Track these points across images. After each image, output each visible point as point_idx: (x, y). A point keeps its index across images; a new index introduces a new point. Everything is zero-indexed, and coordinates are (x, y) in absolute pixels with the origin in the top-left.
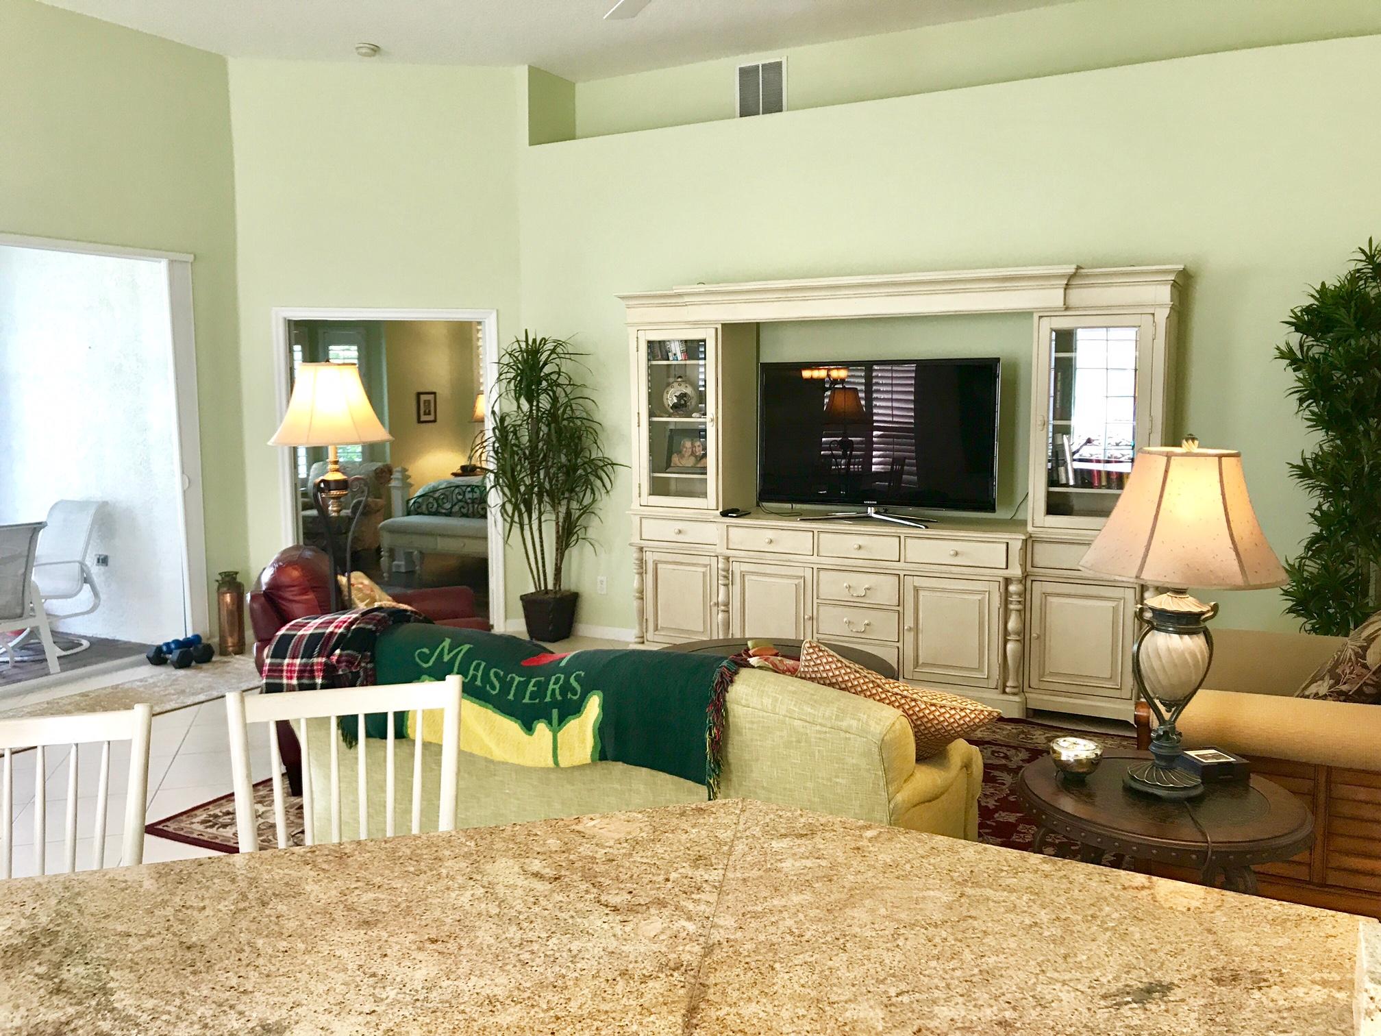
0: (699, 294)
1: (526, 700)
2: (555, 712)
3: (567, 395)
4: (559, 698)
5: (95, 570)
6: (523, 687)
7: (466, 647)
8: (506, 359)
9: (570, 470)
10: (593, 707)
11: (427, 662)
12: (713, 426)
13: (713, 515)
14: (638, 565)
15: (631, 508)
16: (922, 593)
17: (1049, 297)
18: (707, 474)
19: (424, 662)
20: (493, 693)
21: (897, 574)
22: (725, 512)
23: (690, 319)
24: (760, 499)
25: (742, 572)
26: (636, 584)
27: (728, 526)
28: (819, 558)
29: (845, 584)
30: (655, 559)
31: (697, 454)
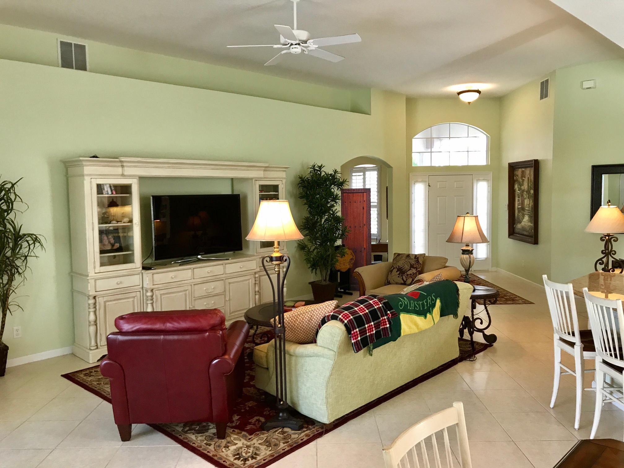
1: (425, 308)
2: (431, 308)
4: (431, 304)
6: (423, 304)
10: (438, 303)
12: (137, 227)
13: (139, 271)
14: (92, 306)
15: (88, 276)
16: (231, 285)
17: (260, 174)
18: (133, 251)
19: (401, 307)
20: (417, 309)
21: (223, 280)
22: (144, 268)
23: (125, 173)
24: (156, 259)
25: (161, 294)
26: (92, 317)
27: (153, 274)
28: (194, 280)
29: (205, 289)
30: (105, 300)
31: (111, 242)
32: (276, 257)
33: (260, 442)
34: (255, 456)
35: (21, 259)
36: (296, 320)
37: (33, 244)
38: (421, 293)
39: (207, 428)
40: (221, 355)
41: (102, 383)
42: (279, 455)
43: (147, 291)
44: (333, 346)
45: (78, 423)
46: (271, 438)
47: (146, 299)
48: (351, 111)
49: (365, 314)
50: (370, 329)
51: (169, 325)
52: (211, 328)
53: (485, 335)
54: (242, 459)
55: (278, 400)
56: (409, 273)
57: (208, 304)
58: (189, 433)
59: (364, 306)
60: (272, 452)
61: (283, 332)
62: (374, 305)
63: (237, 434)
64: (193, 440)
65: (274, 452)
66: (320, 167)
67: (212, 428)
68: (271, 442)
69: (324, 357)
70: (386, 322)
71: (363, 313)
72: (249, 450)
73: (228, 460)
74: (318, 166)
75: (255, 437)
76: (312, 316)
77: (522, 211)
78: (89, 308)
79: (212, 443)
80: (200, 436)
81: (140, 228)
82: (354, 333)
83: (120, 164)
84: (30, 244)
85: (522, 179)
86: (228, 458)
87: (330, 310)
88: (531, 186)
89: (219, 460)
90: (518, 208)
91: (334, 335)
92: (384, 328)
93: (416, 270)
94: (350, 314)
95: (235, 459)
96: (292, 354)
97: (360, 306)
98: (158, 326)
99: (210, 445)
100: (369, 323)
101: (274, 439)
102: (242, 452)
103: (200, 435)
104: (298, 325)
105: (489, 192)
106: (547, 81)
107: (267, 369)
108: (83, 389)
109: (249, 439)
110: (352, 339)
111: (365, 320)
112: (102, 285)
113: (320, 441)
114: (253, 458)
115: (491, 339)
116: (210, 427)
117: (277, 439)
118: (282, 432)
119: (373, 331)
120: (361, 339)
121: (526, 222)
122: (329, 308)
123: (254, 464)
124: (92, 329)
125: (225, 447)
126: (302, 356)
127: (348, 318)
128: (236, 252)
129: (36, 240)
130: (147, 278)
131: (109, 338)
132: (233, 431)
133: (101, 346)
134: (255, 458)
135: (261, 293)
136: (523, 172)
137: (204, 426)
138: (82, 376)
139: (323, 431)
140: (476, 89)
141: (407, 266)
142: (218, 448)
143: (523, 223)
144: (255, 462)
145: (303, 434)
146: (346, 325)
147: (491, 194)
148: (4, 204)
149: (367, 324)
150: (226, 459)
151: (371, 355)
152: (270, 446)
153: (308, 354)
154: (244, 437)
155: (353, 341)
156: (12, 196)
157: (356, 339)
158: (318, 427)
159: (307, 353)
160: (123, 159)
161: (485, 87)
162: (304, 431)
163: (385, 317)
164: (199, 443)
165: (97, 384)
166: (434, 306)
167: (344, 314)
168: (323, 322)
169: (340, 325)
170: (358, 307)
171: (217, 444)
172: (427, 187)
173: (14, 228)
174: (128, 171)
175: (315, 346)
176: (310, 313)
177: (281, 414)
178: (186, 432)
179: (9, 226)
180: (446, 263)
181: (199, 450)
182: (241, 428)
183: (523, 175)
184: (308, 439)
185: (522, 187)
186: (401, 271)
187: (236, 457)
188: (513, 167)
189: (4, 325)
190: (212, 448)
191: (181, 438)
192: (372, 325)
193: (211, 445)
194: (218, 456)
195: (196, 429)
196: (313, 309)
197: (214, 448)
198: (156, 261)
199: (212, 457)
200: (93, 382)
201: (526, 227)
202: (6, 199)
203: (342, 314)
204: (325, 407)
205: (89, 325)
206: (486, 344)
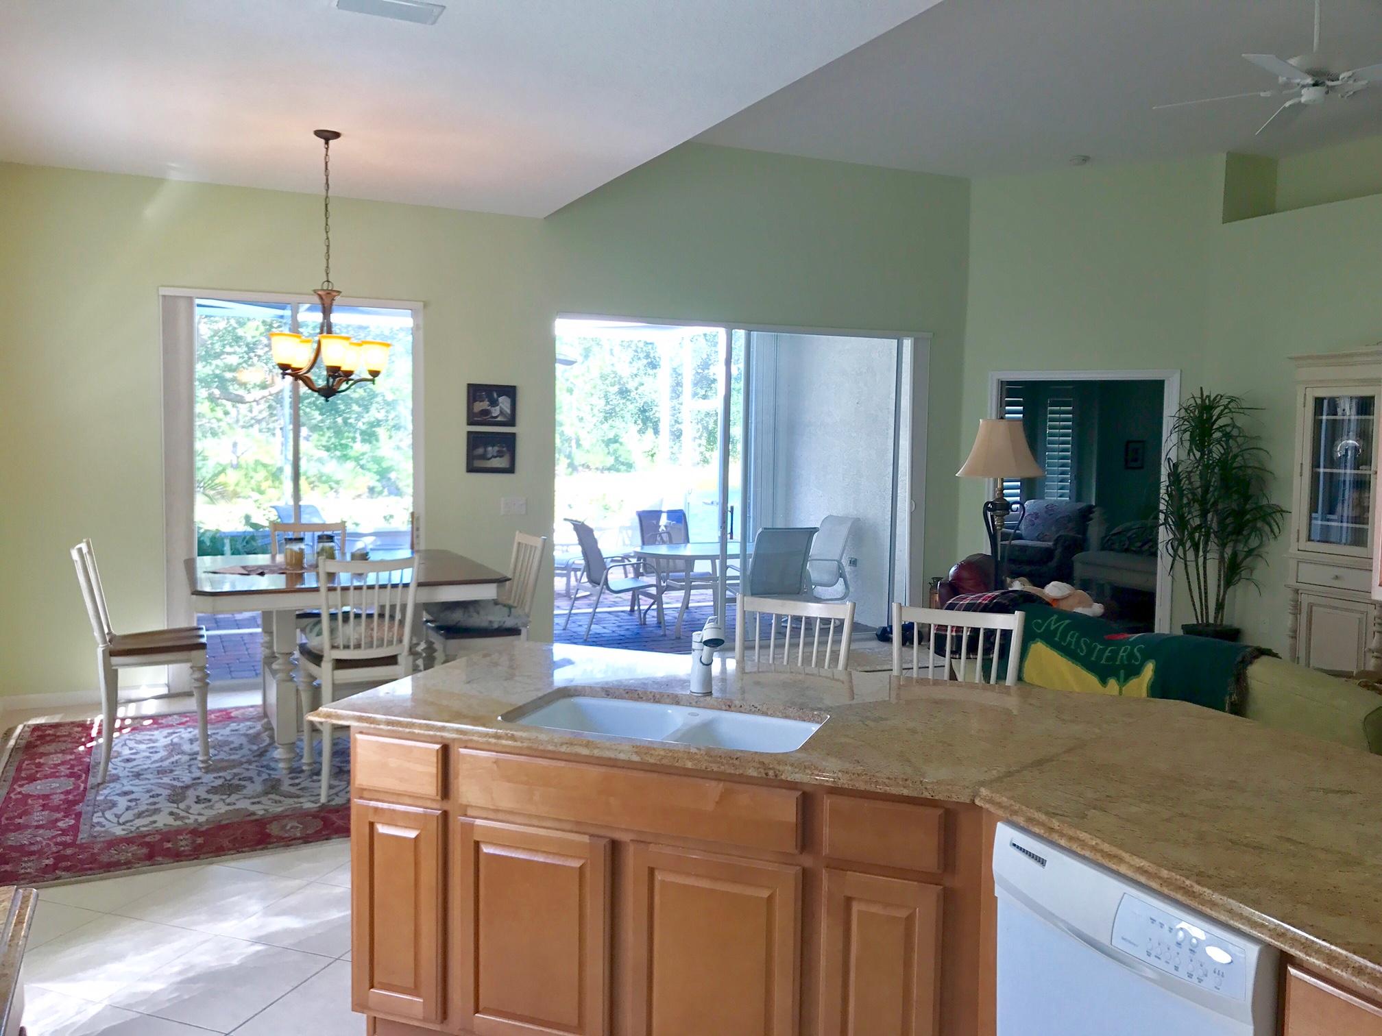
0: (1366, 354)
1: (1103, 662)
2: (1122, 672)
3: (1239, 446)
4: (1126, 663)
5: (848, 569)
6: (1102, 651)
7: (1067, 622)
8: (1183, 413)
9: (1240, 513)
10: (1149, 670)
11: (1040, 629)
14: (1292, 605)
20: (1081, 654)
30: (1310, 601)
166: (1134, 670)
205: (1288, 636)
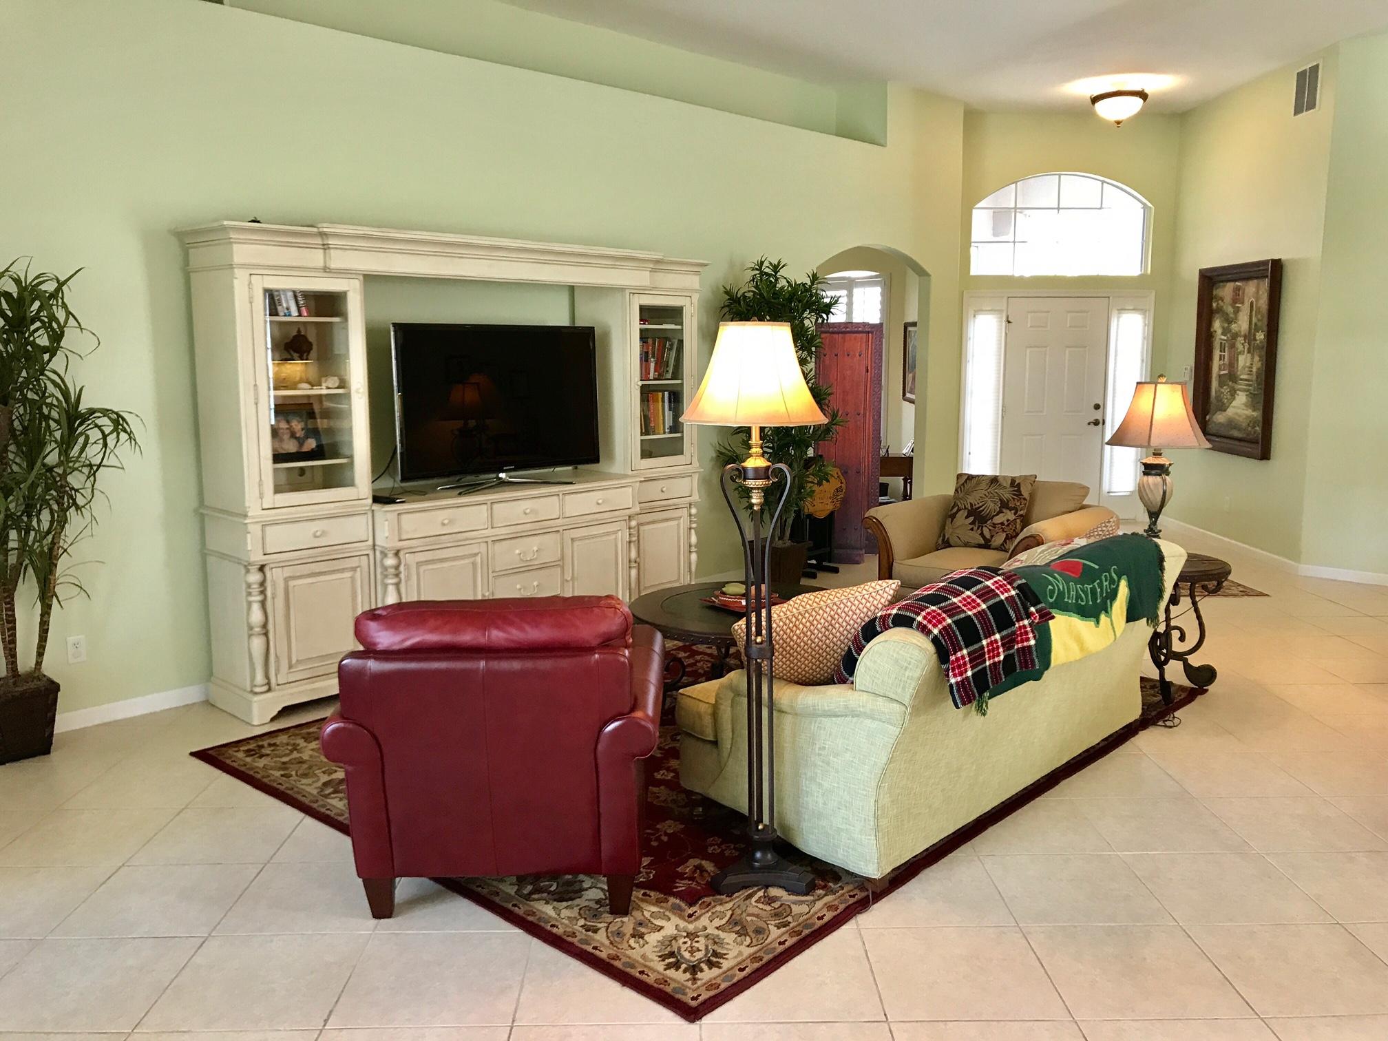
1: (1098, 601)
2: (1108, 602)
4: (1109, 590)
6: (1094, 591)
10: (1123, 588)
12: (361, 398)
13: (366, 506)
14: (255, 589)
15: (245, 516)
16: (576, 543)
17: (641, 278)
18: (351, 457)
19: (1051, 598)
20: (1083, 603)
21: (558, 531)
22: (377, 499)
23: (333, 265)
24: (404, 479)
25: (417, 563)
26: (256, 616)
27: (399, 514)
28: (493, 530)
29: (517, 552)
30: (285, 575)
31: (298, 435)
32: (756, 469)
33: (717, 922)
34: (714, 959)
35: (81, 471)
36: (795, 625)
37: (115, 434)
38: (1084, 564)
39: (577, 887)
40: (627, 710)
41: (293, 773)
42: (775, 958)
43: (384, 555)
44: (899, 691)
45: (256, 871)
46: (744, 914)
47: (382, 573)
48: (837, 135)
49: (979, 612)
50: (994, 651)
51: (497, 636)
52: (604, 642)
53: (1188, 668)
54: (684, 966)
55: (753, 823)
56: (998, 520)
57: (525, 588)
58: (538, 900)
59: (974, 593)
60: (755, 948)
61: (769, 655)
62: (998, 592)
63: (658, 902)
64: (550, 917)
65: (760, 950)
66: (776, 268)
67: (590, 888)
68: (745, 924)
69: (873, 719)
70: (1026, 633)
71: (975, 611)
72: (696, 945)
73: (650, 968)
74: (771, 264)
75: (703, 911)
76: (833, 618)
77: (1230, 383)
78: (249, 594)
79: (600, 925)
80: (566, 908)
81: (367, 401)
82: (957, 659)
83: (319, 241)
84: (107, 433)
85: (1234, 307)
86: (647, 963)
87: (880, 602)
88: (1259, 324)
89: (628, 970)
90: (1220, 376)
91: (905, 664)
92: (1024, 648)
93: (1015, 514)
94: (944, 612)
95: (669, 967)
96: (784, 708)
97: (963, 593)
98: (467, 637)
99: (596, 931)
100: (990, 636)
101: (749, 915)
102: (679, 948)
103: (565, 904)
104: (799, 638)
105: (1144, 338)
106: (1315, 69)
107: (715, 743)
108: (248, 788)
109: (690, 916)
110: (951, 674)
111: (980, 628)
112: (280, 538)
113: (863, 920)
114: (711, 965)
115: (1203, 677)
116: (585, 885)
117: (757, 916)
118: (767, 899)
119: (998, 655)
120: (973, 675)
121: (1239, 408)
122: (878, 597)
123: (718, 981)
124: (257, 644)
125: (633, 936)
126: (814, 714)
127: (940, 622)
128: (580, 467)
129: (119, 423)
130: (387, 523)
131: (344, 665)
132: (644, 894)
133: (278, 685)
134: (718, 965)
135: (642, 565)
136: (1237, 289)
137: (569, 883)
138: (241, 755)
139: (868, 896)
140: (1138, 88)
141: (992, 505)
142: (617, 939)
143: (1230, 412)
144: (719, 976)
145: (819, 904)
146: (935, 641)
147: (1150, 342)
148: (41, 332)
149: (986, 638)
150: (646, 966)
151: (984, 714)
152: (746, 934)
153: (829, 710)
154: (676, 910)
155: (953, 681)
156: (61, 314)
157: (961, 674)
158: (850, 887)
159: (826, 708)
160: (327, 229)
161: (1159, 83)
162: (820, 898)
163: (1026, 622)
164: (567, 926)
165: (282, 776)
166: (1113, 595)
167: (929, 614)
168: (870, 631)
169: (921, 640)
170: (959, 595)
171: (613, 928)
172: (1004, 323)
173: (66, 393)
174: (339, 260)
175: (850, 691)
176: (828, 610)
177: (758, 855)
178: (528, 897)
179: (51, 388)
180: (1085, 496)
181: (572, 944)
182: (663, 886)
183: (1237, 298)
184: (834, 917)
185: (1233, 326)
186: (979, 517)
187: (667, 961)
188: (1210, 280)
189: (47, 631)
190: (601, 937)
191: (520, 911)
192: (996, 641)
193: (599, 929)
194: (624, 959)
195: (552, 889)
196: (836, 599)
197: (608, 937)
198: (404, 485)
199: (608, 960)
200: (271, 772)
201: (1241, 419)
202: (46, 320)
203: (923, 613)
204: (873, 838)
205: (250, 636)
206: (1192, 689)
